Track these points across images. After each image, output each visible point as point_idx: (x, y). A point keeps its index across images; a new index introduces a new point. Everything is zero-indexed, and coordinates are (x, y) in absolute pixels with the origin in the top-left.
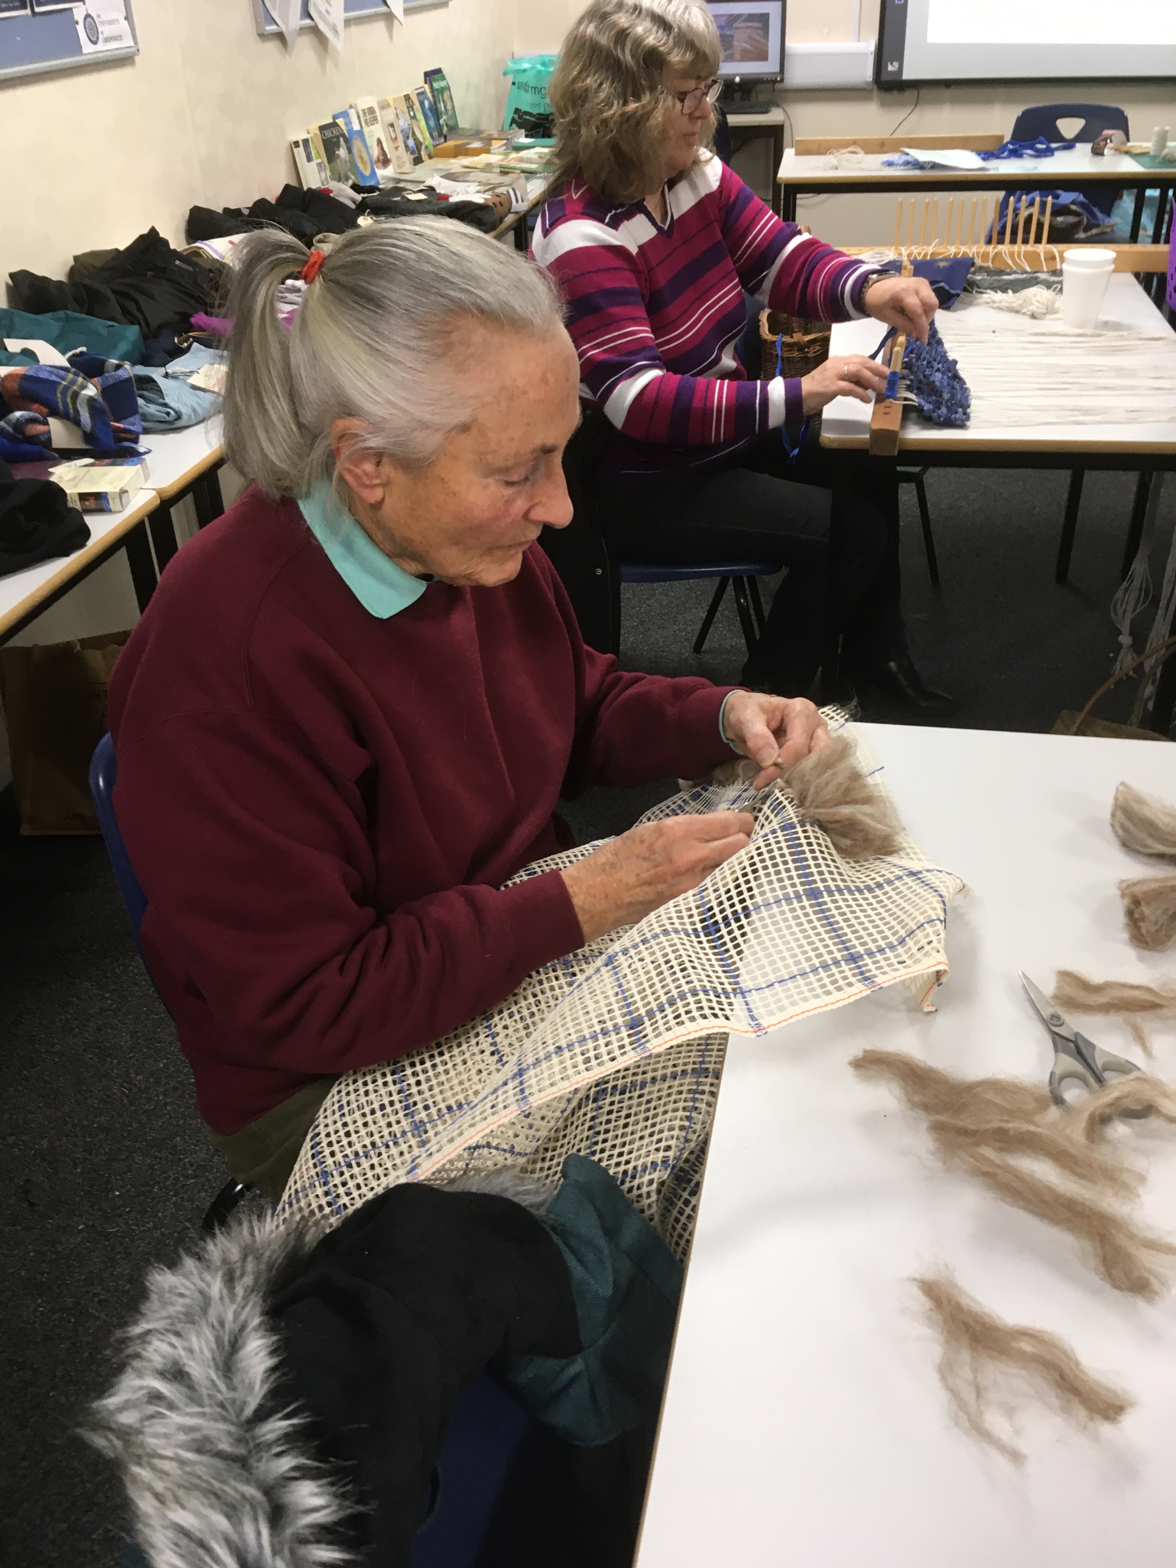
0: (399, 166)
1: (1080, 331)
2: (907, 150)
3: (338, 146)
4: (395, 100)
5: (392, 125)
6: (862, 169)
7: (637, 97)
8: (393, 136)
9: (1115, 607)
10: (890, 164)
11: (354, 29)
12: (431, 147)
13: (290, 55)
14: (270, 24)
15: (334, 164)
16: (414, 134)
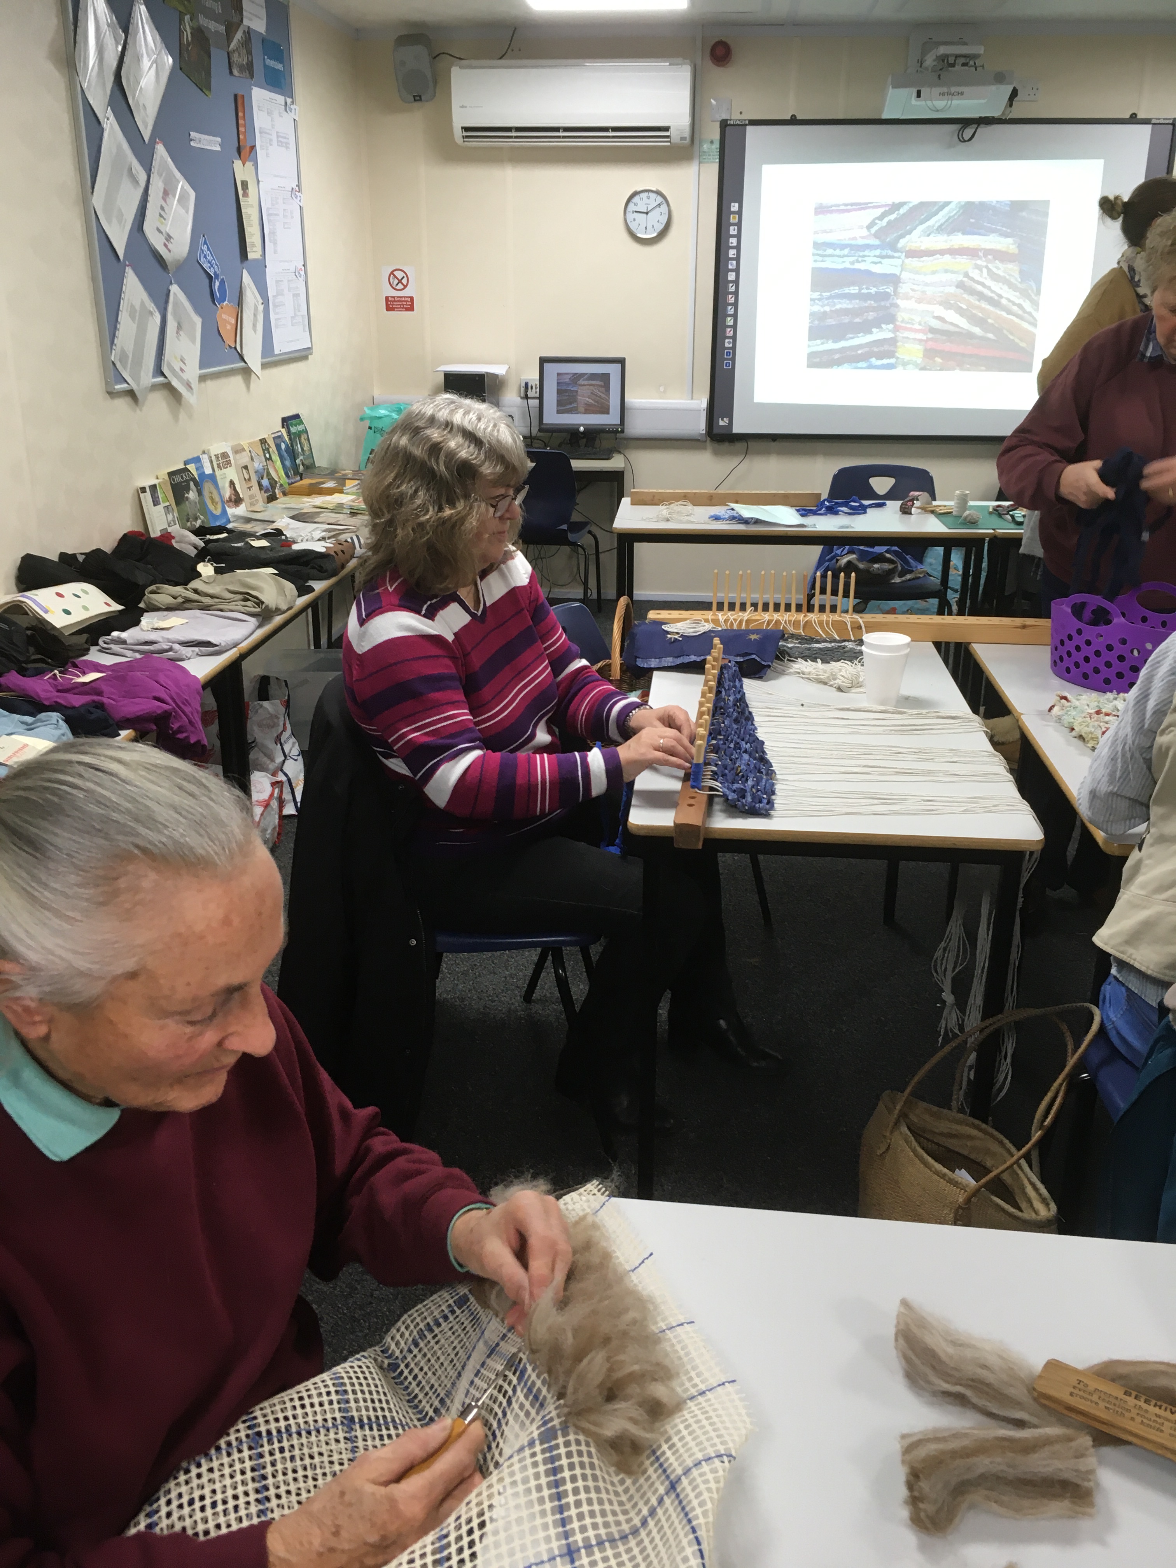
0: (252, 504)
1: (883, 708)
2: (733, 505)
3: (188, 489)
4: (250, 444)
5: (246, 467)
6: (692, 522)
7: (452, 504)
8: (247, 477)
9: (935, 966)
10: (717, 518)
11: (210, 384)
12: (286, 486)
13: (141, 410)
14: (121, 383)
15: (182, 506)
16: (269, 474)
